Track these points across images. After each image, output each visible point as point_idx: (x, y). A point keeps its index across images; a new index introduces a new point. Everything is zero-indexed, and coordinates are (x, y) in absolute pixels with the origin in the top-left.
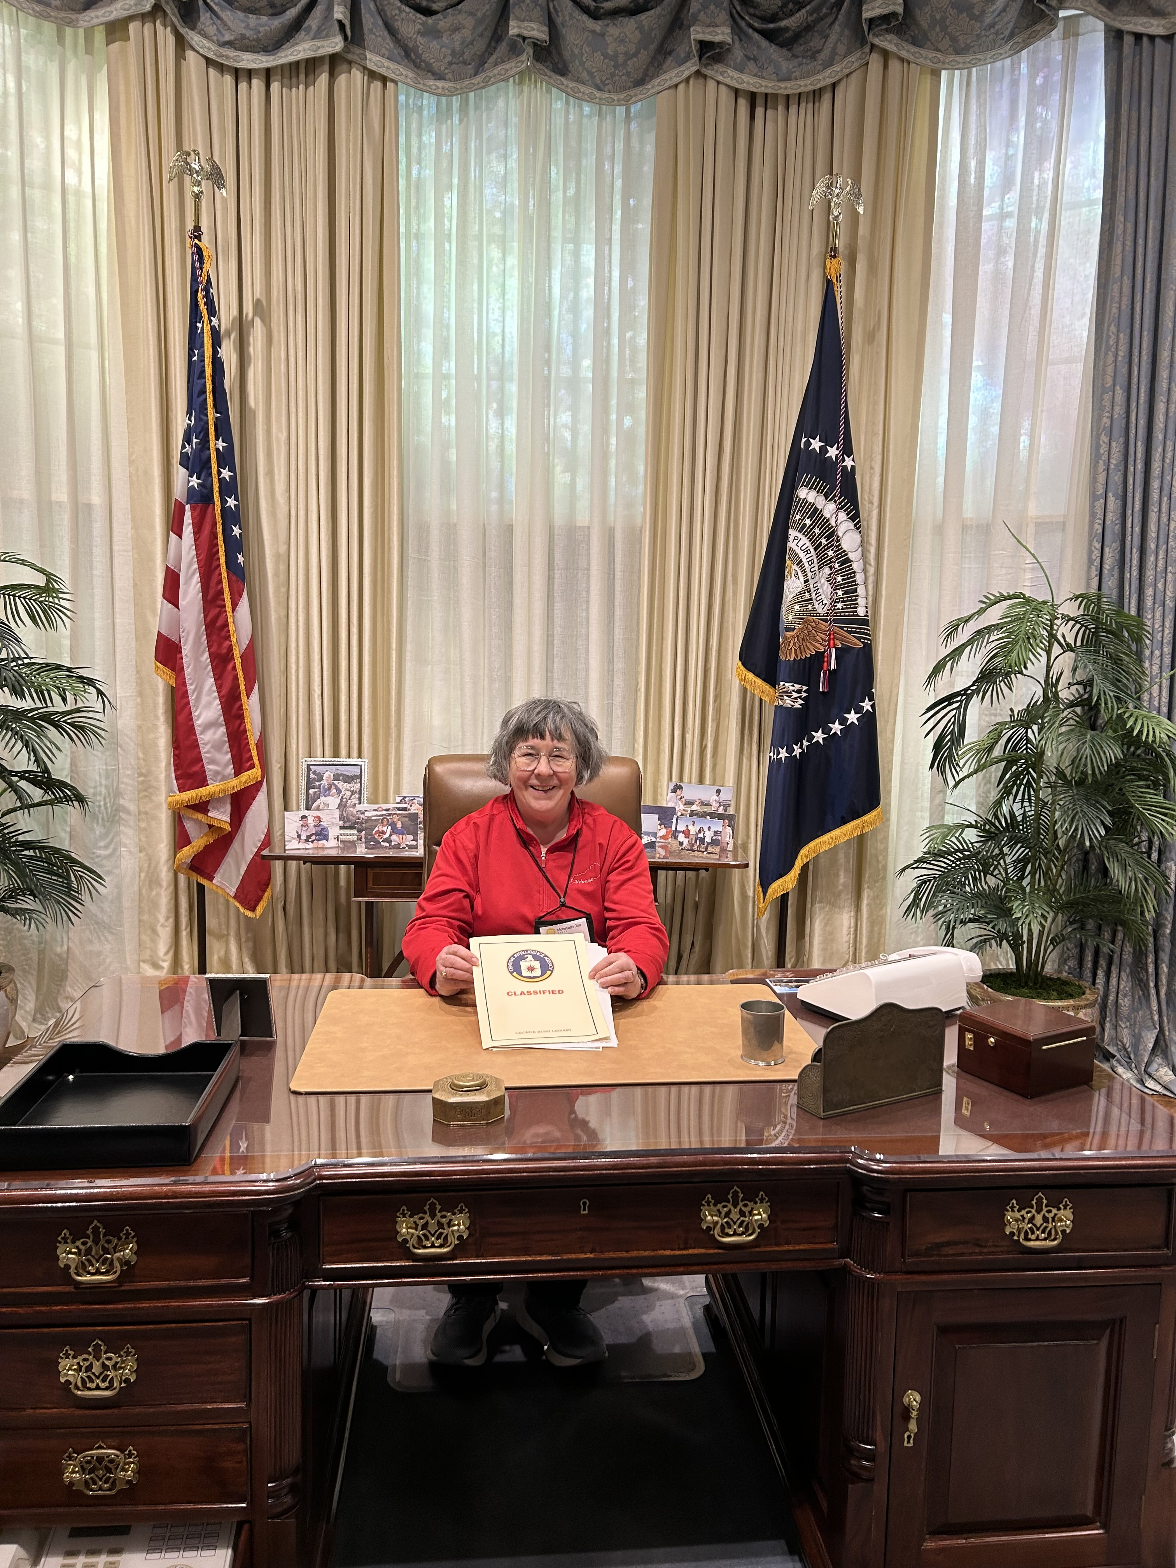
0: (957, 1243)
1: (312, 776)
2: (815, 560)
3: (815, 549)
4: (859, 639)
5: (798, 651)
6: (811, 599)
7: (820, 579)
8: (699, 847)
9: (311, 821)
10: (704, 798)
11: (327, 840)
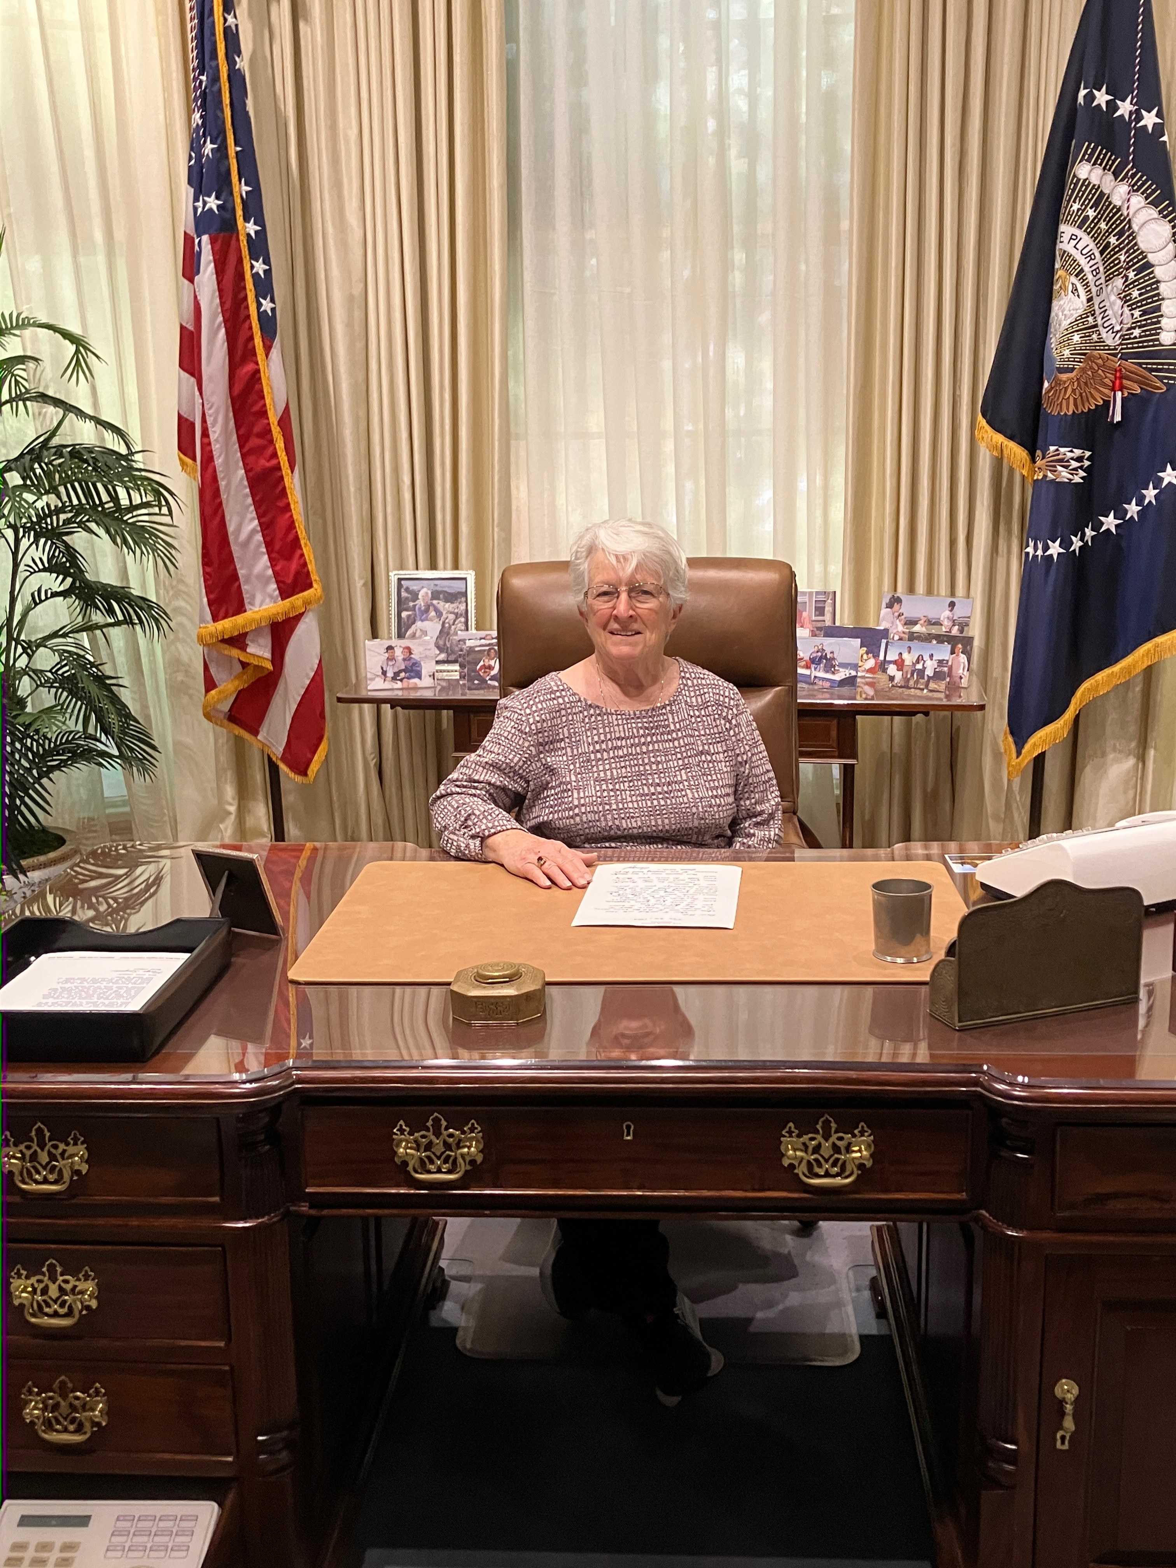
0: (1128, 1195)
1: (404, 594)
2: (1101, 269)
3: (1102, 253)
4: (1161, 379)
5: (1079, 401)
6: (1096, 326)
7: (1108, 295)
8: (917, 682)
9: (399, 653)
10: (932, 615)
11: (420, 678)
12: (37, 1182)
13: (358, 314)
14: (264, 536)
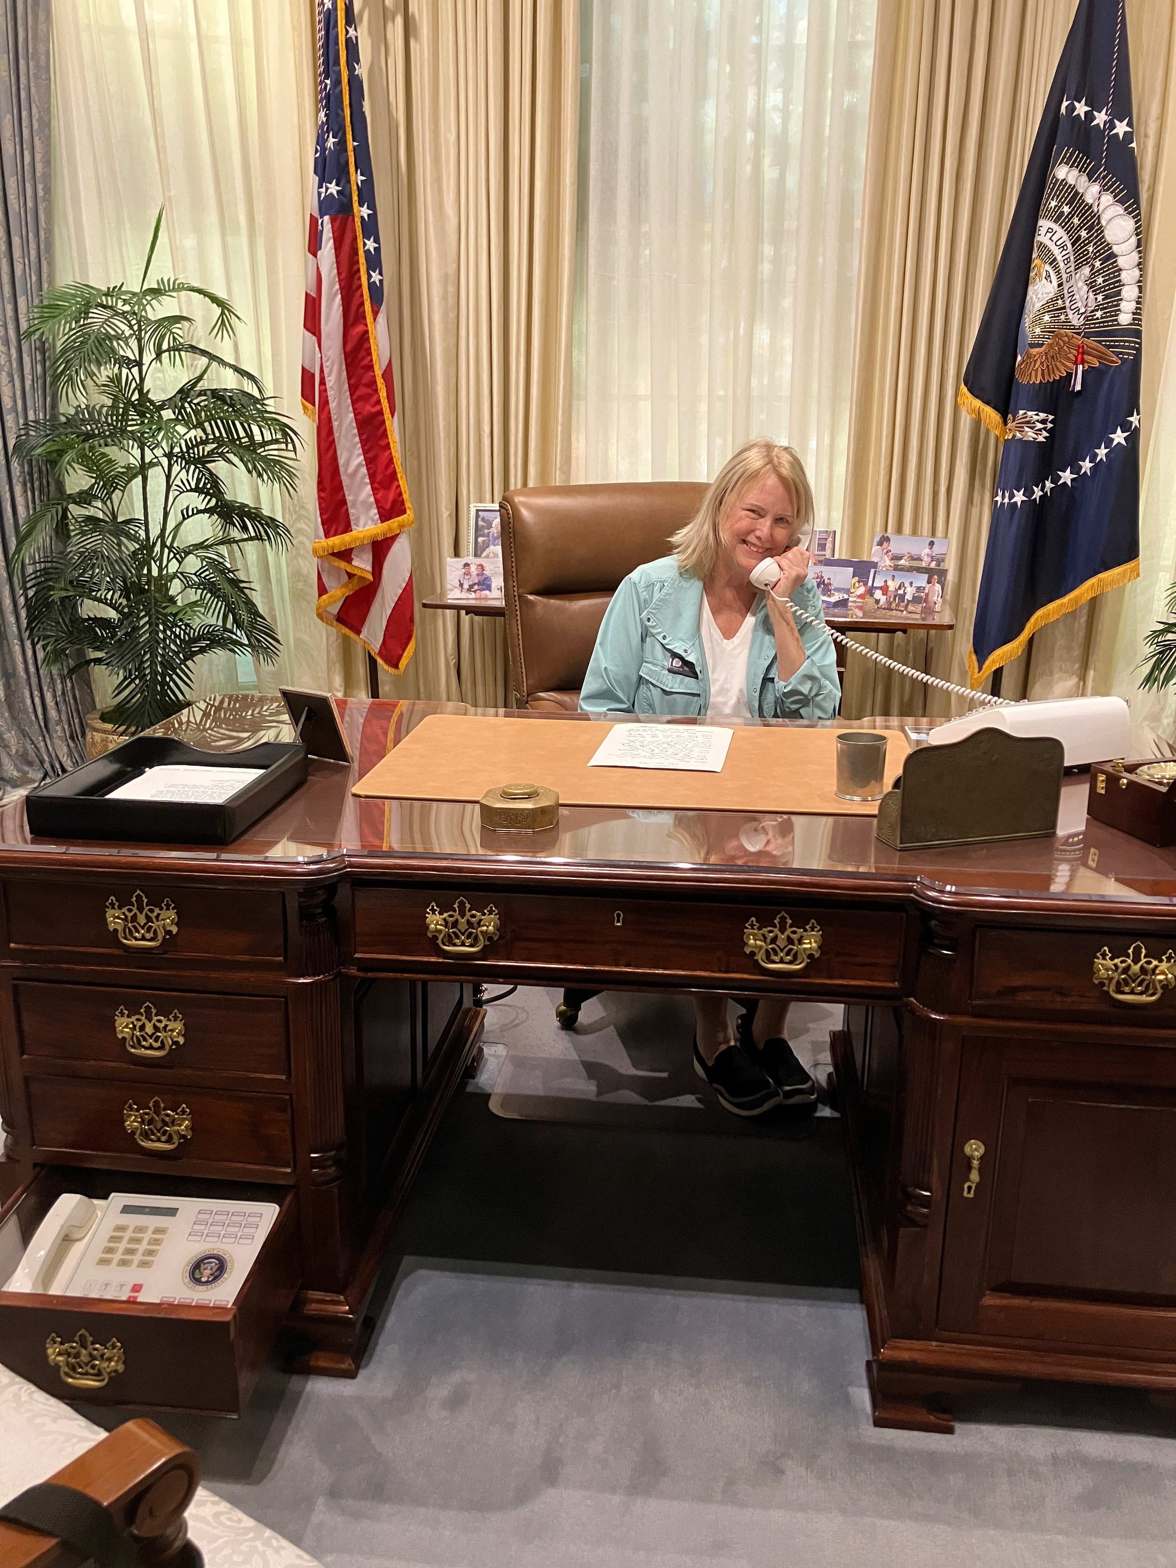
0: (1034, 989)
2: (1072, 258)
6: (1064, 308)
7: (1076, 281)
8: (898, 605)
9: (473, 569)
10: (915, 552)
11: (490, 591)
12: (136, 939)
13: (451, 289)
14: (368, 469)
